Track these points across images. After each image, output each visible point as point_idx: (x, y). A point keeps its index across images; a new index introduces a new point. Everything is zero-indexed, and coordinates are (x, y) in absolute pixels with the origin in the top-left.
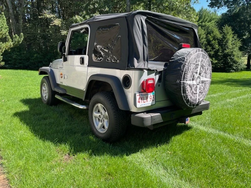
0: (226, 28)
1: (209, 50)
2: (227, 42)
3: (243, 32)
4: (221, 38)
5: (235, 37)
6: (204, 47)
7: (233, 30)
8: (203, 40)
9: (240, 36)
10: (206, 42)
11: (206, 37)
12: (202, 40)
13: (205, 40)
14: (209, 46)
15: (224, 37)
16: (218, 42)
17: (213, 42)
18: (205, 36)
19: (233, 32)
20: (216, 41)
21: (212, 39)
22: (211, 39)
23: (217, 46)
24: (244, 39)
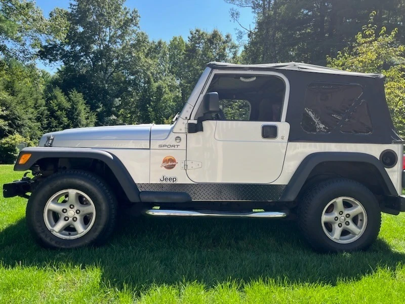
0: (74, 94)
1: (54, 124)
2: (78, 115)
3: (95, 103)
4: (69, 108)
5: (88, 109)
6: (45, 120)
7: (85, 99)
8: (43, 108)
9: (93, 108)
10: (49, 113)
11: (46, 104)
12: (41, 108)
13: (46, 108)
14: (53, 119)
15: (73, 108)
16: (66, 113)
17: (59, 113)
18: (44, 102)
19: (85, 102)
20: (64, 111)
21: (57, 107)
22: (55, 108)
23: (65, 119)
24: (97, 112)
